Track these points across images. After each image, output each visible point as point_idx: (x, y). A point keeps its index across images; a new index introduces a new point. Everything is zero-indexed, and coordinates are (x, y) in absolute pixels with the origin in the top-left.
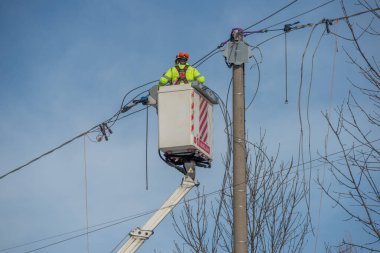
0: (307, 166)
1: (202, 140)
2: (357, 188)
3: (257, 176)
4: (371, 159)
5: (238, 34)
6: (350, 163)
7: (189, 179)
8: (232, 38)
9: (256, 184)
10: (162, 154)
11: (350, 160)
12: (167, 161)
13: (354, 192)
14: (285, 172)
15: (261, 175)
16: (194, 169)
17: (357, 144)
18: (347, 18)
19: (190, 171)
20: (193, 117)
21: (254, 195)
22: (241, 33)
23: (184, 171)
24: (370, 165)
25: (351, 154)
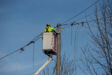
0: (76, 61)
1: (54, 48)
2: (89, 68)
3: (63, 64)
4: (93, 60)
5: (59, 25)
6: (87, 61)
7: (51, 58)
8: (57, 26)
9: (63, 66)
10: (44, 51)
11: (87, 60)
12: (45, 53)
13: (88, 69)
14: (71, 63)
15: (64, 63)
16: (52, 55)
17: (89, 56)
18: (87, 22)
19: (51, 56)
20: (52, 41)
21: (62, 69)
22: (60, 25)
23: (49, 56)
24: (92, 62)
25: (88, 59)
